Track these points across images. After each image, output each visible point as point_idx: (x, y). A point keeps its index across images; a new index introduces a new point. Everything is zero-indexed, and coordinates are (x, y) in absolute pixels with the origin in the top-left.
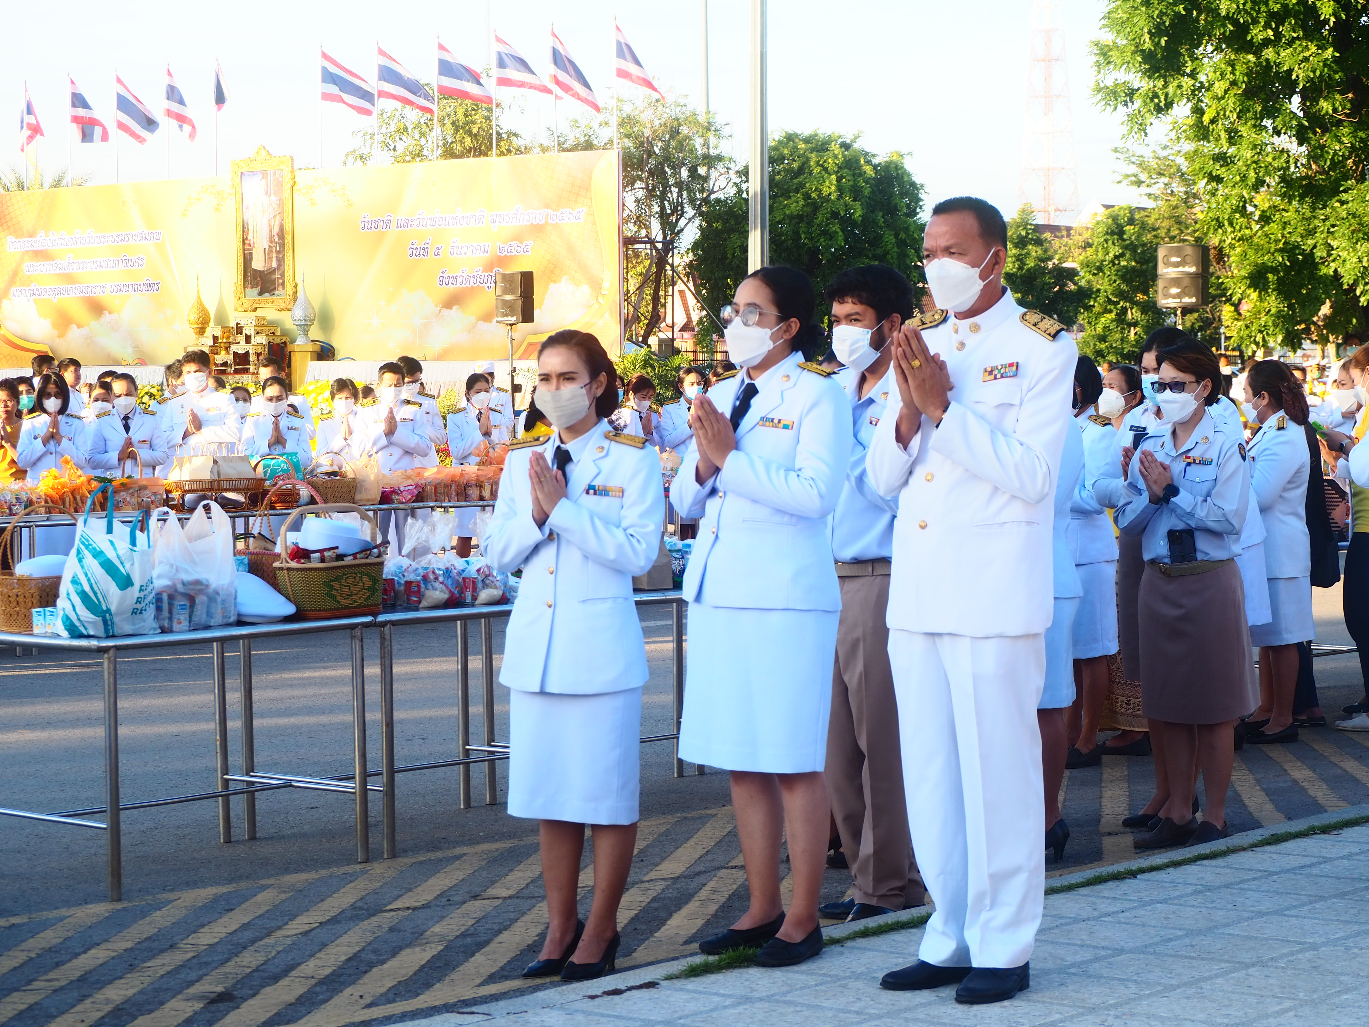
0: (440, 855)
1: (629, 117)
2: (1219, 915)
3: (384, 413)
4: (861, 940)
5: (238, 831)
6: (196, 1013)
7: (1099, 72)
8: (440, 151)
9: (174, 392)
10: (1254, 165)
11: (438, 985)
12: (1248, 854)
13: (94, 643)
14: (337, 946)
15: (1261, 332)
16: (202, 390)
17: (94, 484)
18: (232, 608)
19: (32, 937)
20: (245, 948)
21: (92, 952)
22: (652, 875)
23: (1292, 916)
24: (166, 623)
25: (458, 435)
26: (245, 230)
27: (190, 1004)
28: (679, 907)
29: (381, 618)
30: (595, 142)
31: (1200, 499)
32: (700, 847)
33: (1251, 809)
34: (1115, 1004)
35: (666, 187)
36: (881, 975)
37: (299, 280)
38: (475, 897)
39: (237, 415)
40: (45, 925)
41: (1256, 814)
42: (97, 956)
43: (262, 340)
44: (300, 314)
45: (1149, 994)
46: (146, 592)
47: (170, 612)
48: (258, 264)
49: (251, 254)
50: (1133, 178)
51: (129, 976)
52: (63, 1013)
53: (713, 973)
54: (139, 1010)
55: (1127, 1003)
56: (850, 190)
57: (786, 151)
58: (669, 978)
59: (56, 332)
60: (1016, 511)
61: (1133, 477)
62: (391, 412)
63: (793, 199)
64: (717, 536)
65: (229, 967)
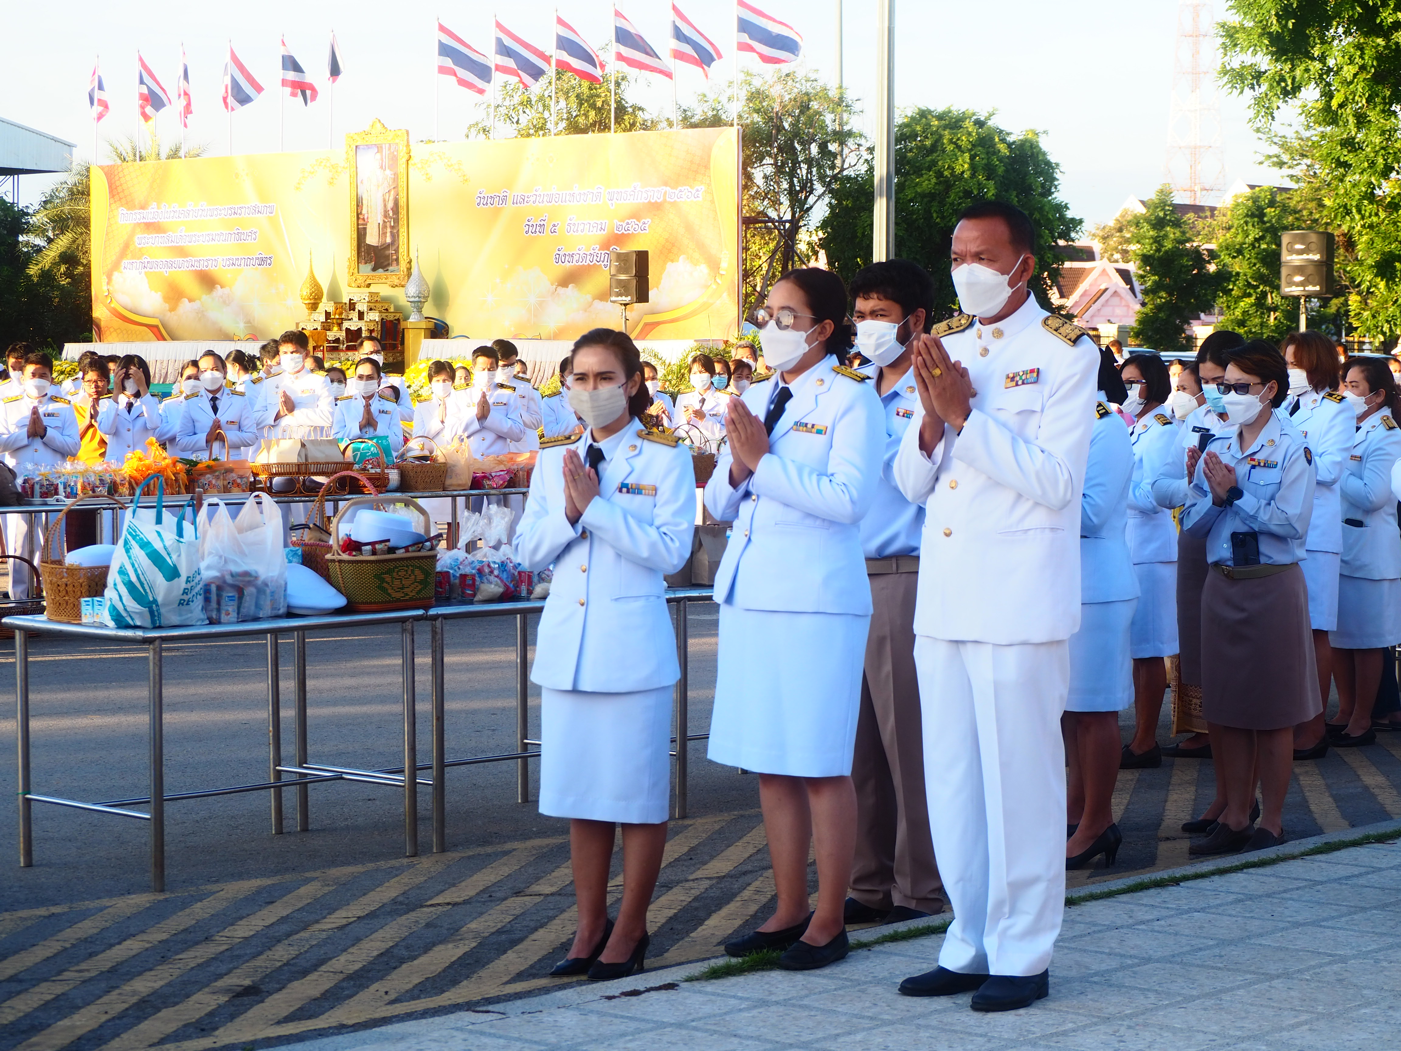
0: (489, 849)
1: (758, 92)
2: (1254, 926)
3: (477, 398)
4: (890, 944)
5: (291, 822)
6: (220, 1006)
7: (1226, 55)
8: (563, 124)
9: (268, 373)
10: (1383, 151)
11: (465, 982)
12: (1299, 862)
13: (139, 633)
14: (372, 941)
15: (1388, 322)
16: (299, 372)
17: (179, 466)
18: (282, 600)
19: (70, 927)
20: (279, 941)
21: (128, 942)
22: (699, 874)
23: (1328, 927)
24: (214, 615)
25: (553, 418)
26: (359, 204)
27: (215, 997)
28: (719, 907)
29: (432, 612)
30: (724, 117)
31: (1263, 502)
32: (751, 846)
33: (1316, 816)
34: (1131, 1014)
35: (796, 163)
36: (900, 980)
37: (413, 255)
38: (518, 893)
39: (332, 398)
40: (85, 915)
41: (1320, 821)
42: (133, 946)
43: (375, 316)
44: (414, 290)
45: (1167, 1005)
46: (193, 584)
47: (219, 603)
48: (372, 239)
49: (365, 229)
50: (1275, 159)
51: (159, 967)
52: (89, 1004)
53: (734, 975)
54: (164, 1003)
55: (1143, 1014)
56: (983, 168)
57: (918, 128)
58: (690, 979)
59: (167, 306)
60: (1039, 518)
61: (1199, 478)
62: (484, 396)
63: (925, 176)
64: (750, 539)
65: (260, 962)
